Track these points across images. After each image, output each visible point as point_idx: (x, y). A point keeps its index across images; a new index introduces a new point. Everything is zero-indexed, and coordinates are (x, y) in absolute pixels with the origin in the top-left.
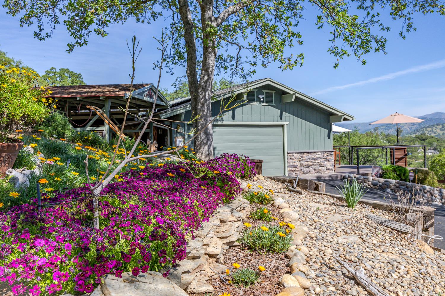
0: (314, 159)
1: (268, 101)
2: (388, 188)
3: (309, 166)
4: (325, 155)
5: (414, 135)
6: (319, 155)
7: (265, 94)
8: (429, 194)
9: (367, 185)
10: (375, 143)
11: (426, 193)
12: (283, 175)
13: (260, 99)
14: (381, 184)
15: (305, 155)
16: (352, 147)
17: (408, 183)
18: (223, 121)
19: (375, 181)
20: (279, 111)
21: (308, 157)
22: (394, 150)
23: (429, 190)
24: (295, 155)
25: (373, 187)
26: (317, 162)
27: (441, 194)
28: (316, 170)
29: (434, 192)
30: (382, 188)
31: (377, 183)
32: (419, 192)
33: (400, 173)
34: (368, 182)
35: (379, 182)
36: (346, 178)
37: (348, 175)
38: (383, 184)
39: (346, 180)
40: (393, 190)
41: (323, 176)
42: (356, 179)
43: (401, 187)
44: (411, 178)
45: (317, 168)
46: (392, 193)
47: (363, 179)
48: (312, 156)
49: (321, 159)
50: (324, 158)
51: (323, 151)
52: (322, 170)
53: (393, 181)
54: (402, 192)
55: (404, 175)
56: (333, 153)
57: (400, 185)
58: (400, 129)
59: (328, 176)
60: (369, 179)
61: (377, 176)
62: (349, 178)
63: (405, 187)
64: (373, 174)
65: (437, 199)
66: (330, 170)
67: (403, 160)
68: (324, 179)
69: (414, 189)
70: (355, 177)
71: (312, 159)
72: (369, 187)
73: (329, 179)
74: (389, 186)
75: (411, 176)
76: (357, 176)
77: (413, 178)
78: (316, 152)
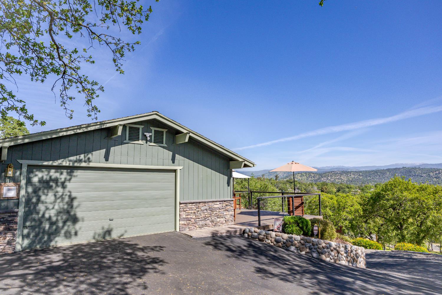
0: (211, 210)
1: (158, 140)
2: (292, 245)
3: (205, 219)
4: (224, 205)
5: (285, 180)
6: (218, 205)
7: (153, 132)
8: (335, 251)
9: (269, 241)
11: (332, 251)
12: (173, 230)
13: (147, 137)
14: (285, 241)
15: (201, 205)
16: (252, 192)
17: (313, 239)
18: (90, 162)
19: (277, 237)
20: (171, 153)
21: (205, 208)
22: (294, 198)
23: (335, 246)
24: (190, 206)
25: (277, 244)
26: (215, 213)
27: (346, 251)
28: (214, 222)
29: (340, 249)
30: (286, 246)
31: (281, 240)
32: (325, 250)
33: (303, 226)
34: (271, 238)
35: (283, 239)
36: (247, 233)
37: (248, 228)
38: (287, 240)
39: (246, 235)
40: (299, 248)
41: (221, 232)
42: (258, 234)
43: (307, 245)
44: (315, 232)
45: (215, 220)
46: (297, 252)
47: (265, 234)
48: (210, 207)
49: (219, 209)
50: (223, 208)
51: (222, 200)
52: (221, 222)
53: (297, 238)
54: (308, 250)
55: (306, 227)
56: (233, 202)
57: (305, 242)
58: (277, 175)
59: (226, 231)
60: (271, 235)
61: (279, 230)
62: (249, 233)
63: (311, 244)
64: (275, 228)
65: (343, 257)
66: (230, 222)
67: (300, 209)
68: (221, 235)
69: (321, 246)
70: (256, 232)
71: (209, 210)
72: (272, 244)
73: (227, 235)
74: (293, 243)
75: (315, 230)
76: (258, 231)
77: (317, 232)
78: (214, 202)
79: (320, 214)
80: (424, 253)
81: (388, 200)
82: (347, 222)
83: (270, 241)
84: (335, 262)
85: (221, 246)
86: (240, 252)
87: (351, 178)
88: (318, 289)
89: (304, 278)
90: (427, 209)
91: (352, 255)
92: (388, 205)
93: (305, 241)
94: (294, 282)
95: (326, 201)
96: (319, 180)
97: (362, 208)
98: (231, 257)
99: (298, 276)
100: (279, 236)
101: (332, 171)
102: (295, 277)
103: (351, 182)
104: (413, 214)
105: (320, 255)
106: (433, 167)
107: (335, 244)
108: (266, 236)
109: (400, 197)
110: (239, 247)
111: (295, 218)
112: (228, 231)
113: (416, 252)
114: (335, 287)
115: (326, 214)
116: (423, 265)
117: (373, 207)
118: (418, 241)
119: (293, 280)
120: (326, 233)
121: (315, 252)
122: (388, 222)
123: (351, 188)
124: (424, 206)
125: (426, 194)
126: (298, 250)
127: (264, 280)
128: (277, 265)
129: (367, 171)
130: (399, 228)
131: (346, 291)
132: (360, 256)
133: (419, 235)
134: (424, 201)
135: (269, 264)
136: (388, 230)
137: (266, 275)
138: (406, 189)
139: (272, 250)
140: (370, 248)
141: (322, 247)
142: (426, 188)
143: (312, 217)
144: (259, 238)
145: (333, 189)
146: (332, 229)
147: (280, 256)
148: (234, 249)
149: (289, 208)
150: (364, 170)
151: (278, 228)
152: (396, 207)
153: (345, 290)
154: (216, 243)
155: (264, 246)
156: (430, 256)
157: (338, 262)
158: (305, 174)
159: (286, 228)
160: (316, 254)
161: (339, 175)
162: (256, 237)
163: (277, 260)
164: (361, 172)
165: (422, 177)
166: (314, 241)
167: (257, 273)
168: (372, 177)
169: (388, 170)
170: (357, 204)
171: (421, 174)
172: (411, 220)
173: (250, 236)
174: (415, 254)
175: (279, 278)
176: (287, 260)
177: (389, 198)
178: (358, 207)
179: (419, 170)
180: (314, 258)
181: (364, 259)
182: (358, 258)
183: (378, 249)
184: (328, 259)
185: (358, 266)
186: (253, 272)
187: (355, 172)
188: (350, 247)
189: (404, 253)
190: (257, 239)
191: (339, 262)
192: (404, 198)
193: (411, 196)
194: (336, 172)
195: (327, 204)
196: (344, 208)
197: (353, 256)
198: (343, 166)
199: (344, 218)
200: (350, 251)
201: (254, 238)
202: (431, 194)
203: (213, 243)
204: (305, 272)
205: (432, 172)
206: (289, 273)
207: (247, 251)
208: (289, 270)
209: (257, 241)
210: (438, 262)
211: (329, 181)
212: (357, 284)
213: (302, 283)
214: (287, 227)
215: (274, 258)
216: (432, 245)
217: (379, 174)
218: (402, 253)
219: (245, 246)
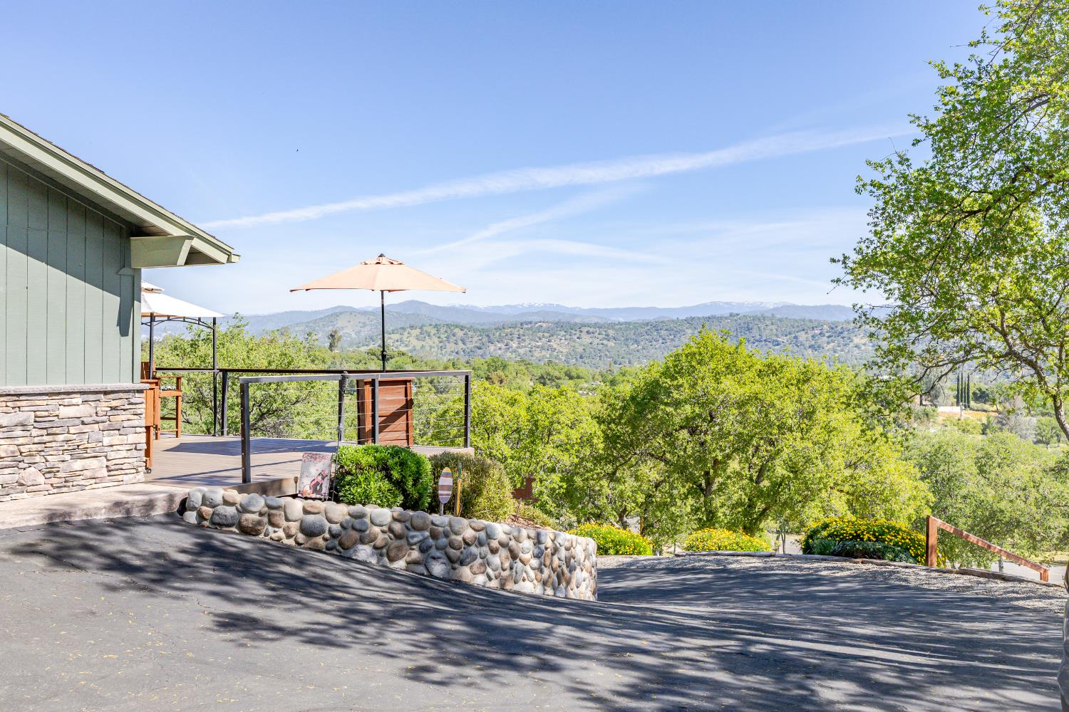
0: (46, 425)
2: (362, 541)
3: (18, 460)
4: (103, 407)
5: (365, 349)
6: (76, 409)
8: (504, 553)
9: (281, 533)
10: (289, 363)
11: (494, 551)
14: (336, 528)
16: (225, 371)
17: (435, 518)
19: (310, 518)
21: (18, 416)
22: (378, 388)
23: (503, 537)
25: (307, 542)
26: (61, 438)
27: (539, 548)
28: (59, 475)
29: (521, 545)
30: (341, 544)
31: (322, 526)
32: (474, 549)
33: (404, 477)
34: (287, 519)
35: (330, 521)
36: (193, 509)
37: (200, 491)
38: (345, 525)
39: (191, 517)
40: (384, 551)
41: (85, 507)
42: (237, 509)
43: (413, 537)
44: (444, 495)
45: (61, 465)
46: (378, 562)
47: (266, 509)
48: (38, 413)
49: (83, 423)
50: (98, 419)
51: (92, 389)
52: (88, 473)
53: (382, 515)
54: (415, 554)
55: (416, 481)
56: (143, 395)
57: (407, 528)
58: (336, 332)
59: (107, 504)
60: (287, 511)
61: (318, 492)
62: (204, 508)
63: (427, 534)
64: (306, 486)
65: (528, 568)
66: (127, 471)
67: (401, 422)
68: (85, 518)
69: (459, 538)
70: (232, 504)
71: (36, 425)
72: (291, 542)
73: (111, 520)
74: (367, 532)
75: (444, 487)
76: (240, 498)
77: (450, 493)
78: (59, 394)
79: (466, 441)
80: (758, 554)
81: (677, 404)
82: (556, 477)
83: (284, 530)
84: (502, 588)
85: (83, 554)
86: (161, 570)
87: (581, 345)
88: (431, 658)
89: (393, 632)
90: (780, 428)
91: (556, 562)
92: (677, 420)
93: (408, 524)
94: (353, 645)
95: (494, 410)
96: (480, 352)
97: (603, 432)
98: (123, 588)
99: (370, 629)
100: (316, 511)
101: (524, 319)
102: (360, 632)
103: (581, 357)
104: (742, 443)
105: (454, 569)
106: (808, 316)
107: (507, 528)
108: (269, 515)
109: (713, 392)
110: (159, 555)
111: (377, 452)
112: (118, 504)
113: (740, 551)
114: (488, 646)
115: (491, 453)
116: (753, 583)
117: (634, 428)
118: (748, 525)
119: (349, 640)
120: (481, 500)
121: (439, 558)
122: (674, 472)
123: (579, 377)
124: (773, 418)
125: (781, 383)
126: (381, 555)
127: (242, 649)
128: (299, 602)
129: (629, 324)
130: (702, 490)
131: (521, 655)
132: (579, 564)
133: (751, 505)
134: (773, 405)
135: (271, 602)
136: (671, 496)
137: (256, 635)
138: (731, 369)
139: (287, 559)
140: (617, 553)
141: (464, 540)
142: (782, 367)
143: (438, 450)
144: (240, 522)
145: (523, 380)
146: (499, 487)
147: (316, 575)
148: (137, 562)
149: (361, 421)
150: (622, 320)
151: (316, 487)
152: (697, 426)
153: (515, 652)
154: (63, 548)
155: (261, 549)
156: (774, 561)
157: (510, 586)
158: (433, 331)
159: (344, 486)
160: (443, 567)
161: (546, 335)
162: (230, 521)
163: (302, 587)
164: (612, 326)
165: (778, 345)
166: (437, 523)
167: (218, 631)
168: (642, 343)
169: (690, 321)
170: (589, 418)
171: (776, 335)
172: (734, 465)
173: (206, 520)
174: (735, 558)
175: (301, 638)
176: (338, 586)
177: (681, 398)
178: (591, 427)
179: (772, 324)
180: (436, 578)
181: (591, 573)
182: (572, 569)
183: (639, 553)
184: (480, 580)
185: (572, 595)
186: (203, 628)
187: (596, 325)
188: (553, 538)
189: (708, 558)
190: (234, 529)
191: (516, 587)
192: (721, 397)
193: (741, 391)
194: (536, 323)
195: (498, 419)
196: (550, 434)
197: (560, 566)
198: (558, 305)
199: (550, 465)
200: (549, 550)
201: (220, 524)
202: (792, 385)
203: (47, 546)
204: (397, 615)
205: (803, 330)
206: (338, 621)
207: (189, 567)
208: (339, 613)
209: (234, 533)
210: (792, 572)
211: (514, 356)
212: (557, 633)
213: (381, 647)
214: (349, 483)
215: (293, 583)
216: (784, 541)
217: (663, 332)
218: (702, 558)
219: (184, 551)
